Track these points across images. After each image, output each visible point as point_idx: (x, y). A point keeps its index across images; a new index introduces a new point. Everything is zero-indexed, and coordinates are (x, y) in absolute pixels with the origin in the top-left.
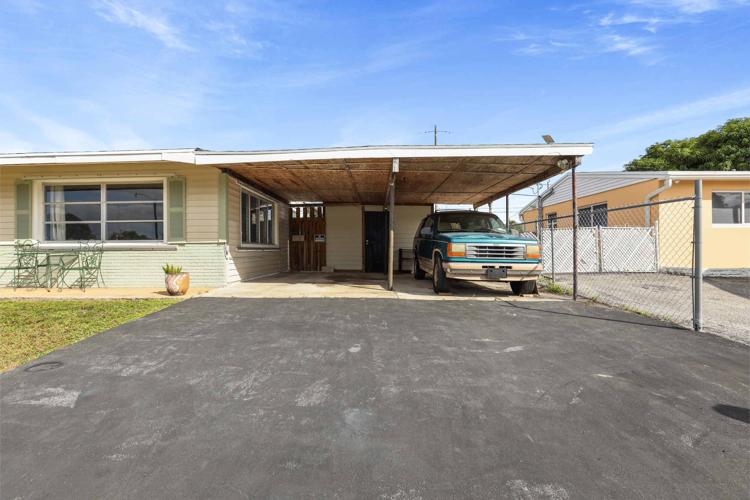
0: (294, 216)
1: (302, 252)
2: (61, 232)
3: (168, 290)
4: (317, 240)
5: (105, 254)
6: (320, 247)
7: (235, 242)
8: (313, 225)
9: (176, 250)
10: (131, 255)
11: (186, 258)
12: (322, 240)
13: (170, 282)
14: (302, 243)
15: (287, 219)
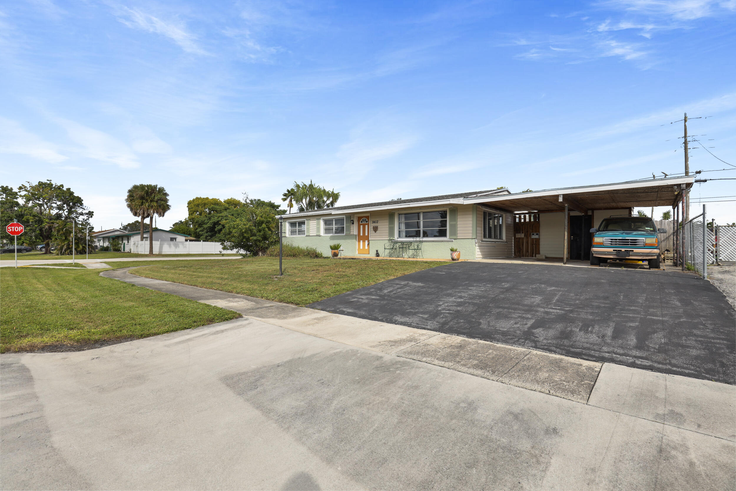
0: (517, 220)
1: (523, 245)
2: (404, 234)
3: (452, 258)
4: (533, 237)
5: (424, 243)
6: (536, 241)
7: (480, 238)
8: (530, 226)
9: (453, 241)
10: (433, 244)
11: (457, 245)
12: (537, 237)
13: (453, 255)
14: (523, 239)
15: (512, 223)
